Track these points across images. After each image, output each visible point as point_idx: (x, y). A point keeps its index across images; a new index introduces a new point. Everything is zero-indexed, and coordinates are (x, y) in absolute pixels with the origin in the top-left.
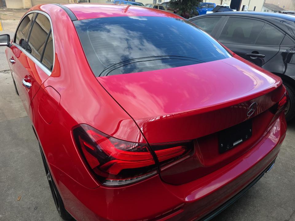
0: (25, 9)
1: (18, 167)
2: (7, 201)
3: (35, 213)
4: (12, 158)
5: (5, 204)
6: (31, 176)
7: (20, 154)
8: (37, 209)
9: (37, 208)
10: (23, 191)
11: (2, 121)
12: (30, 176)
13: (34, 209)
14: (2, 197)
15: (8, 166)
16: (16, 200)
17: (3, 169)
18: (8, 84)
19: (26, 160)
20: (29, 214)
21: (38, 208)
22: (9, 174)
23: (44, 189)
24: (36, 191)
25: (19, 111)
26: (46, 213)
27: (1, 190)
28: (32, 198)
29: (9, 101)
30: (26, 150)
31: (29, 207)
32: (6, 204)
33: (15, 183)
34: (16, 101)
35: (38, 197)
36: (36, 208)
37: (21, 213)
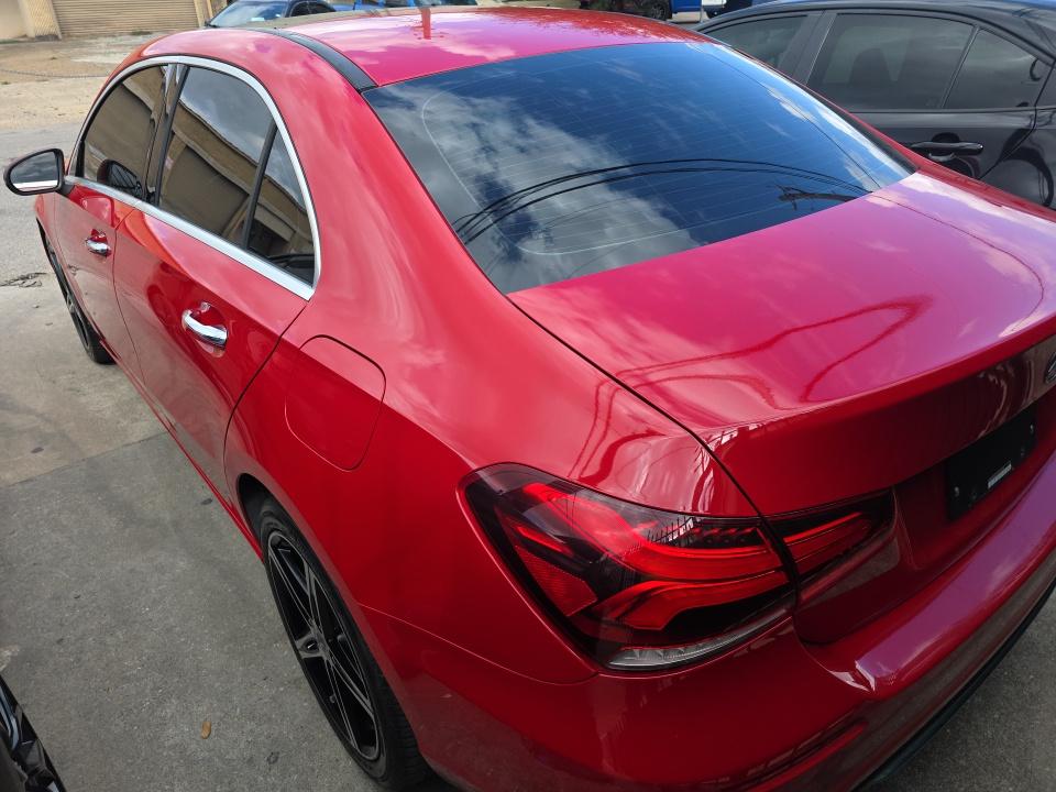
0: (32, 40)
1: (172, 620)
2: (167, 744)
3: (274, 775)
4: (144, 592)
5: (162, 753)
6: (225, 649)
7: (163, 574)
8: (279, 760)
9: (277, 758)
10: (212, 704)
11: (66, 463)
12: (223, 647)
13: (268, 760)
14: (143, 731)
15: (135, 622)
16: (198, 738)
17: (119, 633)
18: (48, 325)
19: (191, 592)
20: (256, 780)
21: (280, 756)
22: (147, 648)
23: (282, 689)
24: (255, 698)
25: (118, 423)
26: (313, 770)
27: (136, 707)
28: (250, 725)
29: (71, 389)
30: (181, 560)
31: (247, 754)
32: (165, 754)
33: (177, 680)
34: (95, 386)
35: (270, 719)
36: (273, 759)
37: (226, 781)
